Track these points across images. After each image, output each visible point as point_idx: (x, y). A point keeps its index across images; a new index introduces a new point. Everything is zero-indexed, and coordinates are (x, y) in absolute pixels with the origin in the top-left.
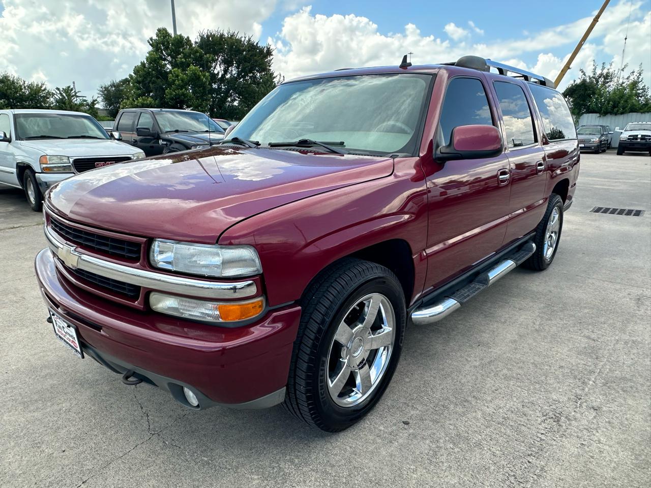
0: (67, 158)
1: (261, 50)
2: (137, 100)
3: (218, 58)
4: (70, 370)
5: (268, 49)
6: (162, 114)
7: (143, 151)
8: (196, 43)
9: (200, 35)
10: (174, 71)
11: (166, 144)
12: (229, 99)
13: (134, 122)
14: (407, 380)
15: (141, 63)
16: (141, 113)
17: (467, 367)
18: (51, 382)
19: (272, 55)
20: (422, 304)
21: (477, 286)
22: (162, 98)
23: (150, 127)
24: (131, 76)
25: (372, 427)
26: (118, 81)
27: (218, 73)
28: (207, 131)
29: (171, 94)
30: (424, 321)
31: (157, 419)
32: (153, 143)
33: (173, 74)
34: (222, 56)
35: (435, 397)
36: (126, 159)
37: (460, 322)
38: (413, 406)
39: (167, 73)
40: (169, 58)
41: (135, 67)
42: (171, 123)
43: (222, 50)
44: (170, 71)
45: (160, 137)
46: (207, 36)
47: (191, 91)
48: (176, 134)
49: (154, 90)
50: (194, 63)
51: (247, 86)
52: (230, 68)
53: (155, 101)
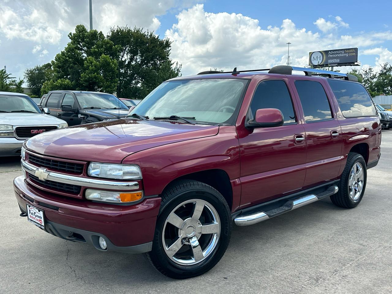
0: (11, 126)
1: (161, 43)
2: (57, 81)
3: (126, 48)
4: (26, 251)
5: (167, 42)
6: (81, 95)
7: (66, 122)
8: (108, 36)
9: (111, 31)
10: (89, 59)
11: (84, 118)
12: (134, 82)
13: (59, 101)
14: (233, 260)
15: (62, 52)
16: (66, 94)
17: (273, 256)
18: (16, 256)
19: (170, 47)
20: (241, 213)
21: (285, 208)
22: (77, 80)
23: (72, 105)
24: (53, 62)
25: (205, 279)
26: (41, 66)
27: (125, 60)
28: (115, 108)
29: (85, 77)
30: (242, 224)
31: (80, 273)
32: (73, 117)
33: (87, 61)
34: (129, 47)
35: (247, 268)
36: (55, 128)
37: (277, 235)
38: (232, 271)
39: (82, 60)
40: (85, 48)
41: (57, 55)
42: (87, 101)
43: (129, 42)
44: (86, 58)
45: (79, 112)
46: (117, 31)
47: (102, 75)
48: (92, 110)
49: (71, 73)
50: (106, 52)
51: (149, 71)
52: (135, 57)
53: (71, 82)
